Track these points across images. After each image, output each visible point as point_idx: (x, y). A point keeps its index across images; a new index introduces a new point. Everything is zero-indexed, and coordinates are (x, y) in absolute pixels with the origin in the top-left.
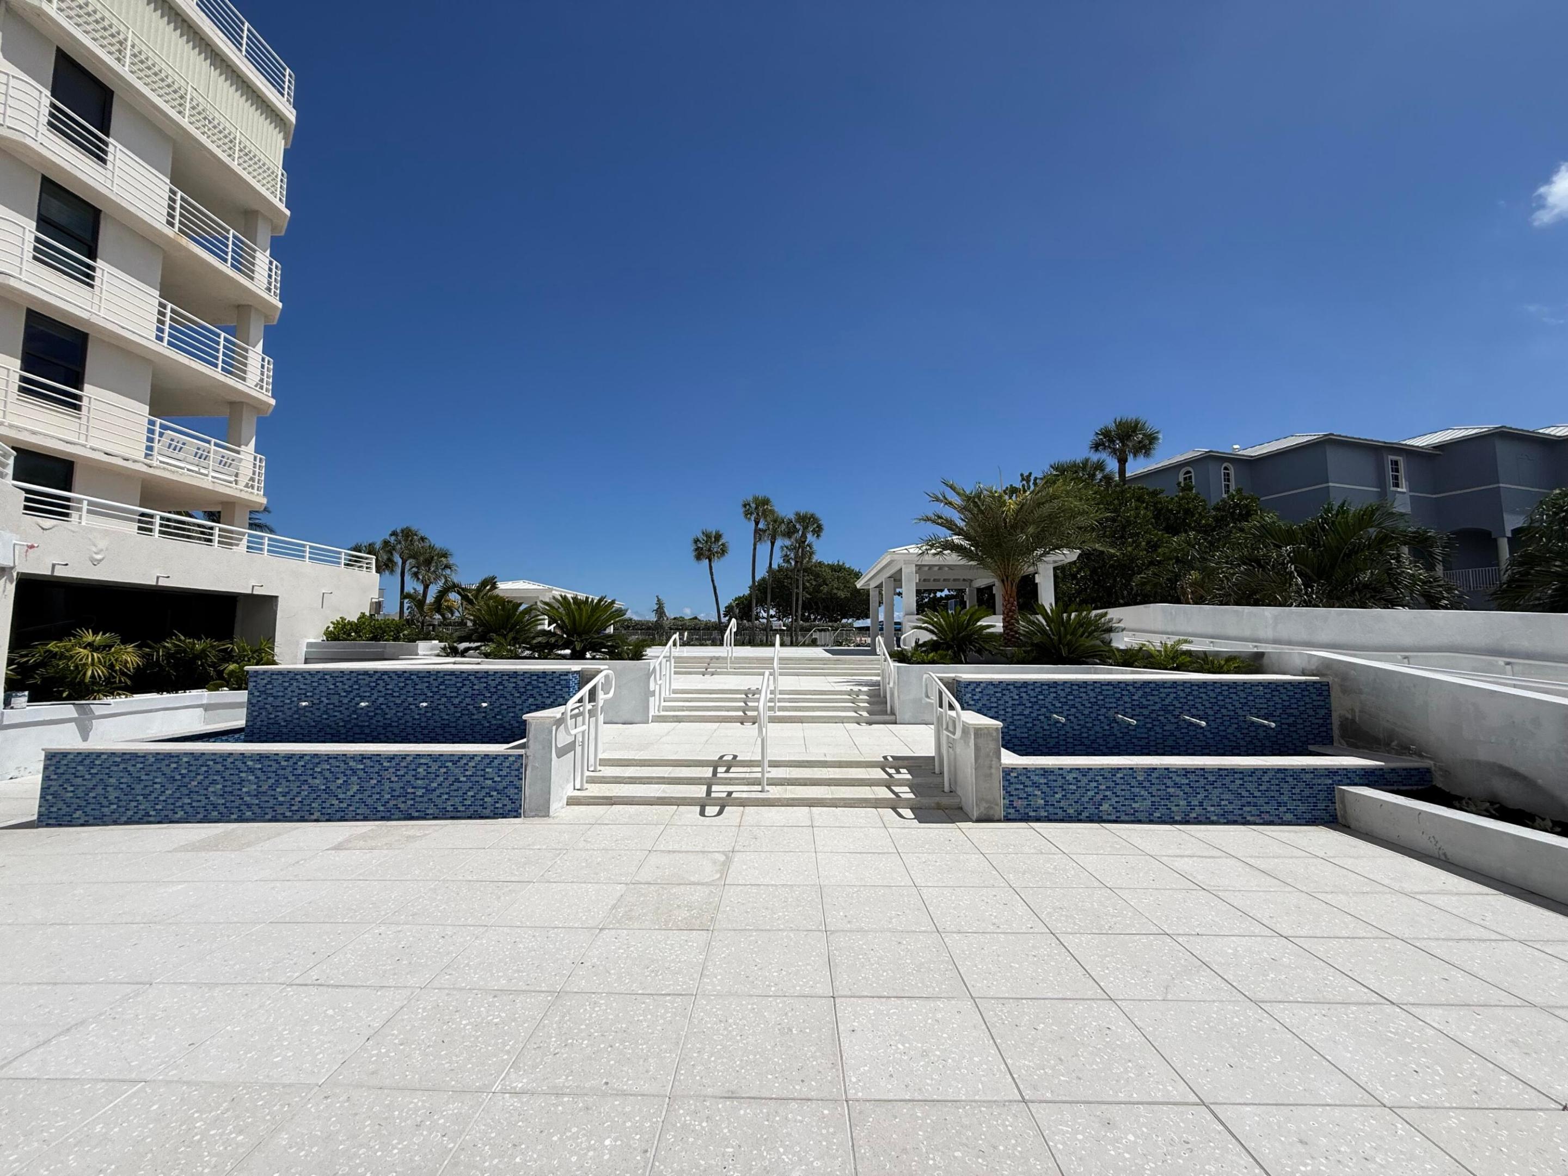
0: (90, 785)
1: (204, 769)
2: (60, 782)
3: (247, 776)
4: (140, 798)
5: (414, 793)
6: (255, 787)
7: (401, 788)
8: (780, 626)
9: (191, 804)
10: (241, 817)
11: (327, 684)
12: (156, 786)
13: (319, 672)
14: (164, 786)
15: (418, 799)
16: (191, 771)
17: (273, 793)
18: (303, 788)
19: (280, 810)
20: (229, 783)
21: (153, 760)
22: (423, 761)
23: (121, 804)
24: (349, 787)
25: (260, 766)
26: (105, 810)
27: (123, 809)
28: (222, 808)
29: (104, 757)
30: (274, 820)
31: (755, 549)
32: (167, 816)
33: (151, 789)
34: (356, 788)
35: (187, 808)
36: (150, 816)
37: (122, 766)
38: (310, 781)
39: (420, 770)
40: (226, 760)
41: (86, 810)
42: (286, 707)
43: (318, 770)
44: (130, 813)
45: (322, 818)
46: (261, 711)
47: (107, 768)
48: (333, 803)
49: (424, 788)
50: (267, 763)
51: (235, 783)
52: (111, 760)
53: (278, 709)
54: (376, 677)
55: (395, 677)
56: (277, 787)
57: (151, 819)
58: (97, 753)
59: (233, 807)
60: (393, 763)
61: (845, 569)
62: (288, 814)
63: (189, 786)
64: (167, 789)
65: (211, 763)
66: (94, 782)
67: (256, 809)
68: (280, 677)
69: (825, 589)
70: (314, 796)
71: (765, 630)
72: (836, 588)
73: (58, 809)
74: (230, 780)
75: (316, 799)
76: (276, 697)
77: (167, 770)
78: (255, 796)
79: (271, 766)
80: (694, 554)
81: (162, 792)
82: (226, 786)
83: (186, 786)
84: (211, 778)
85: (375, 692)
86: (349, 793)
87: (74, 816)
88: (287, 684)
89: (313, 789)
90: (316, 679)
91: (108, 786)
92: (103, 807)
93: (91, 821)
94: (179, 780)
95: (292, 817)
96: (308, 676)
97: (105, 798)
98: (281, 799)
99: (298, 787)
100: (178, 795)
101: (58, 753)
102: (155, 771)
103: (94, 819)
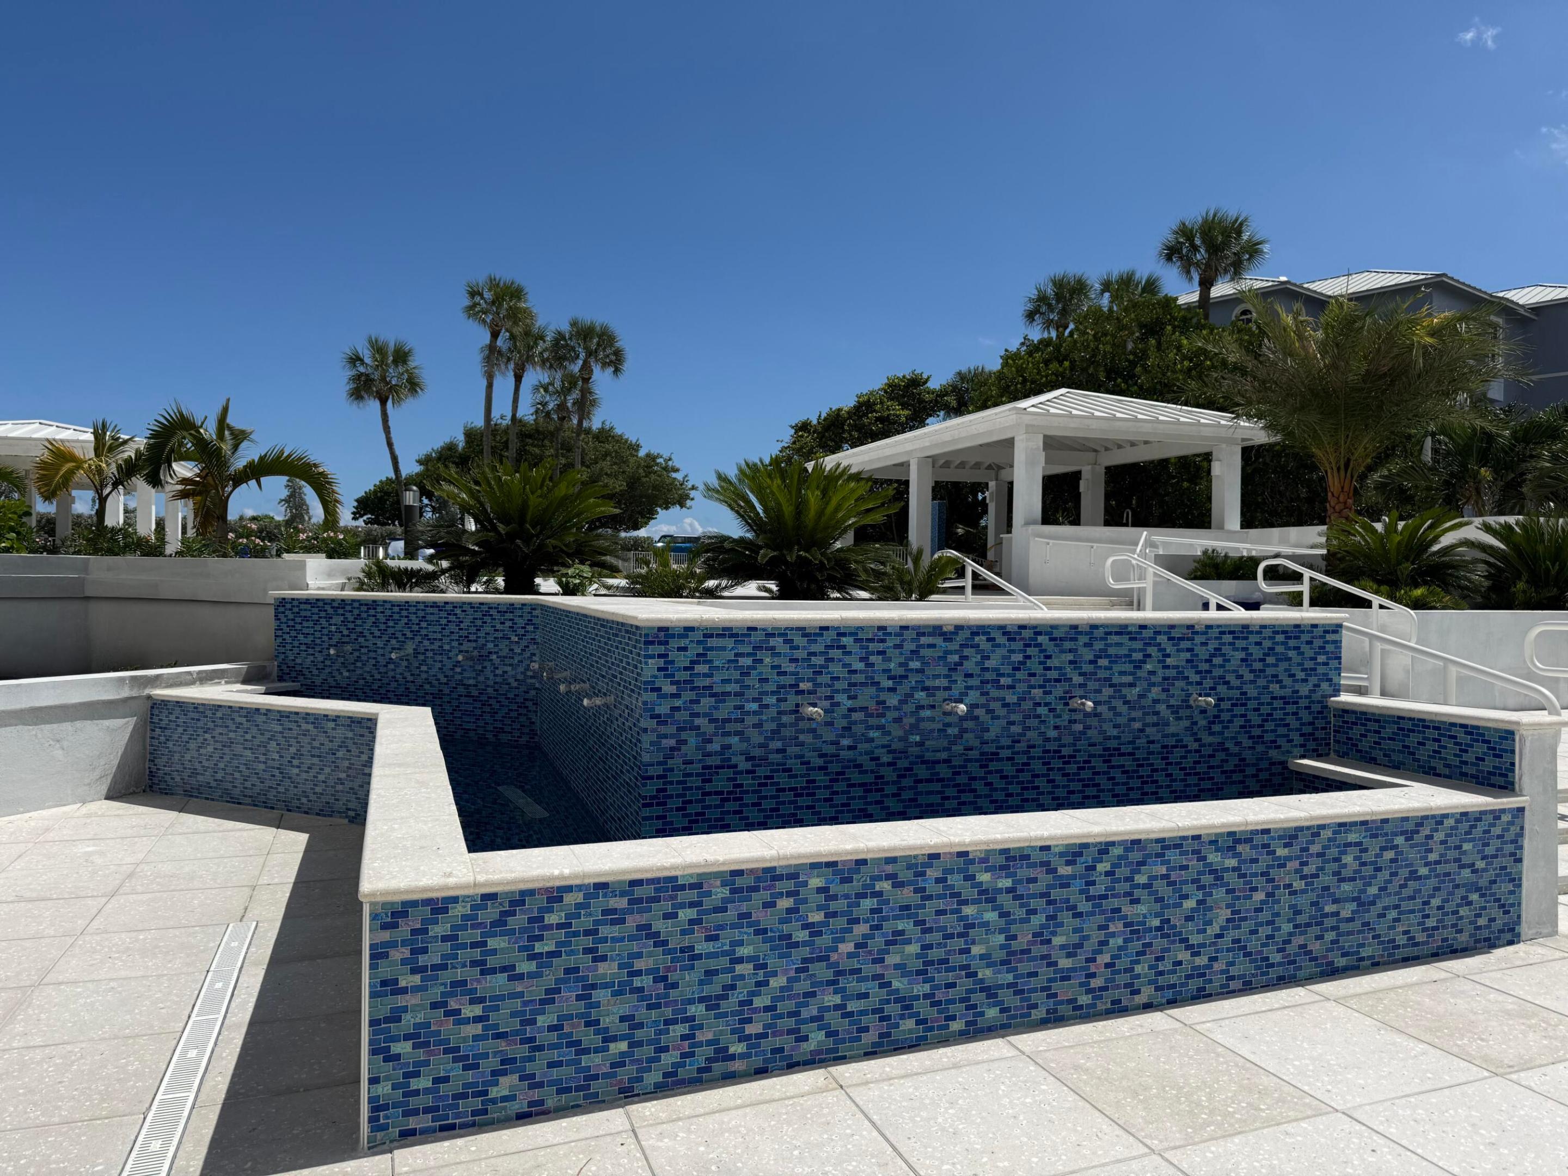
0: (535, 989)
1: (868, 903)
2: (436, 992)
3: (980, 912)
4: (697, 1010)
5: (1337, 914)
6: (1001, 939)
7: (1313, 904)
9: (844, 1006)
10: (974, 1023)
11: (847, 659)
12: (739, 969)
13: (826, 628)
14: (764, 966)
15: (1344, 927)
16: (834, 915)
17: (1044, 949)
18: (1112, 929)
19: (1065, 991)
20: (935, 937)
21: (725, 892)
22: (1352, 837)
23: (639, 1034)
24: (1209, 915)
25: (1008, 883)
26: (594, 1061)
27: (648, 1051)
28: (922, 1007)
29: (570, 899)
30: (1054, 1020)
32: (781, 1050)
33: (727, 978)
34: (1226, 913)
35: (834, 1019)
36: (733, 1057)
37: (632, 922)
38: (1127, 910)
39: (1348, 859)
40: (923, 874)
41: (529, 1068)
42: (750, 720)
43: (1141, 879)
44: (668, 1059)
45: (1159, 998)
46: (684, 735)
47: (587, 933)
48: (1180, 958)
49: (1354, 899)
50: (1024, 872)
51: (951, 936)
52: (598, 905)
53: (729, 727)
54: (960, 638)
55: (1001, 640)
56: (1054, 933)
57: (738, 1066)
58: (548, 890)
59: (952, 1002)
60: (1296, 848)
62: (1084, 999)
63: (834, 957)
64: (775, 974)
65: (885, 886)
66: (549, 978)
67: (1007, 997)
68: (729, 643)
70: (1137, 945)
73: (437, 1081)
74: (939, 929)
75: (1144, 953)
76: (721, 697)
77: (766, 918)
78: (1003, 963)
79: (1034, 880)
80: (348, 386)
81: (759, 984)
82: (930, 947)
83: (827, 958)
84: (888, 927)
85: (959, 677)
86: (1210, 931)
87: (494, 1092)
88: (748, 661)
89: (1134, 929)
90: (818, 647)
91: (594, 987)
92: (587, 1051)
93: (550, 1103)
94: (805, 944)
95: (1093, 1006)
96: (799, 640)
97: (588, 1024)
98: (1065, 963)
99: (1101, 928)
100: (803, 986)
101: (414, 904)
102: (733, 926)
103: (560, 1091)
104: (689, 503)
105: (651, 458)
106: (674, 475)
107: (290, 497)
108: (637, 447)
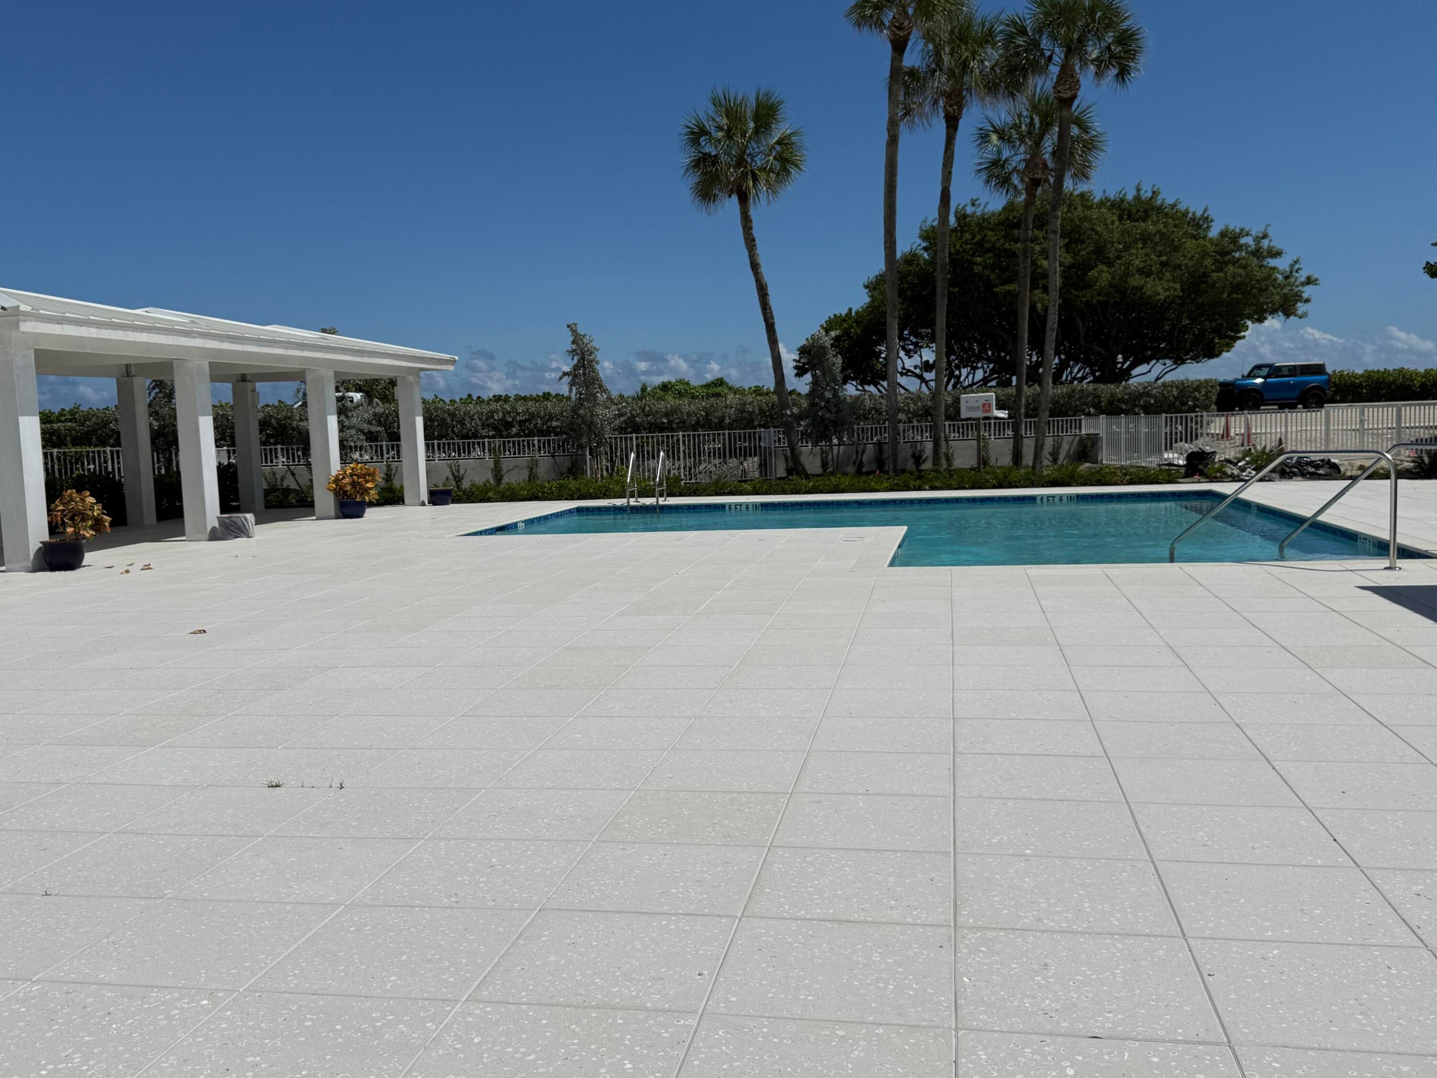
8: (986, 406)
31: (893, 141)
61: (1159, 209)
69: (1102, 275)
71: (927, 413)
72: (1141, 271)
80: (693, 179)
104: (1301, 307)
105: (1231, 238)
106: (1272, 262)
107: (575, 368)
108: (1200, 224)
